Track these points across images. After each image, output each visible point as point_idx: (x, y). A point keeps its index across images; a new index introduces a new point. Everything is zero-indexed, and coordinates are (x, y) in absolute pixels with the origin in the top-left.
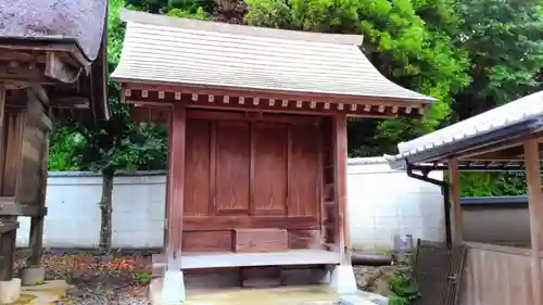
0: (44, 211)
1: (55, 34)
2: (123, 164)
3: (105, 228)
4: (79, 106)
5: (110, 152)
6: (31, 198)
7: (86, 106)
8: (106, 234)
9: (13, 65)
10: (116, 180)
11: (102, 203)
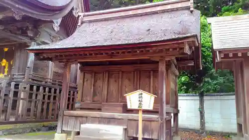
0: (178, 111)
1: (188, 34)
2: (208, 90)
3: (202, 121)
4: (190, 64)
5: (202, 85)
6: (174, 105)
7: (193, 64)
8: (203, 123)
9: (171, 50)
10: (205, 98)
11: (199, 109)
